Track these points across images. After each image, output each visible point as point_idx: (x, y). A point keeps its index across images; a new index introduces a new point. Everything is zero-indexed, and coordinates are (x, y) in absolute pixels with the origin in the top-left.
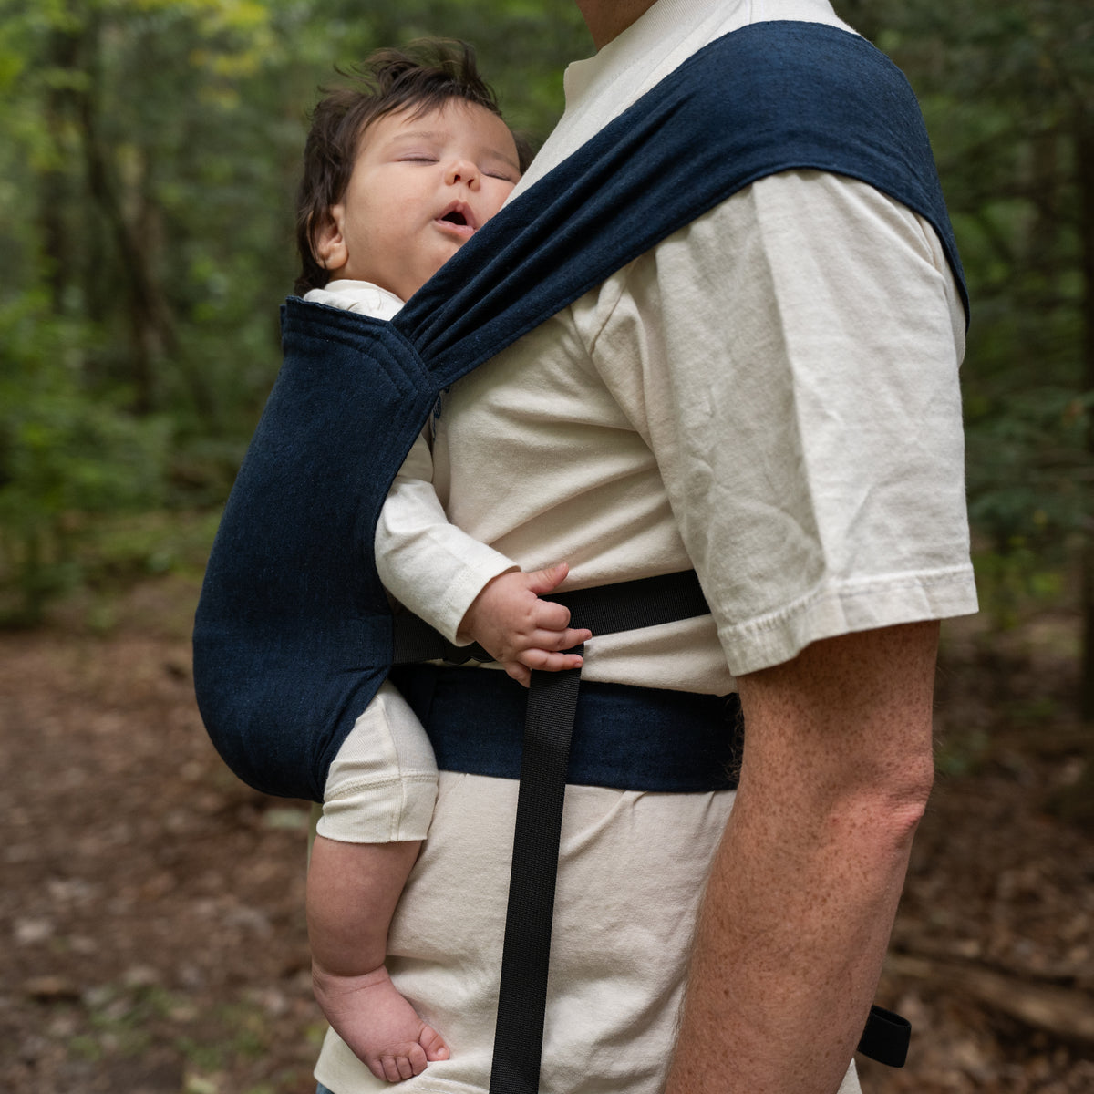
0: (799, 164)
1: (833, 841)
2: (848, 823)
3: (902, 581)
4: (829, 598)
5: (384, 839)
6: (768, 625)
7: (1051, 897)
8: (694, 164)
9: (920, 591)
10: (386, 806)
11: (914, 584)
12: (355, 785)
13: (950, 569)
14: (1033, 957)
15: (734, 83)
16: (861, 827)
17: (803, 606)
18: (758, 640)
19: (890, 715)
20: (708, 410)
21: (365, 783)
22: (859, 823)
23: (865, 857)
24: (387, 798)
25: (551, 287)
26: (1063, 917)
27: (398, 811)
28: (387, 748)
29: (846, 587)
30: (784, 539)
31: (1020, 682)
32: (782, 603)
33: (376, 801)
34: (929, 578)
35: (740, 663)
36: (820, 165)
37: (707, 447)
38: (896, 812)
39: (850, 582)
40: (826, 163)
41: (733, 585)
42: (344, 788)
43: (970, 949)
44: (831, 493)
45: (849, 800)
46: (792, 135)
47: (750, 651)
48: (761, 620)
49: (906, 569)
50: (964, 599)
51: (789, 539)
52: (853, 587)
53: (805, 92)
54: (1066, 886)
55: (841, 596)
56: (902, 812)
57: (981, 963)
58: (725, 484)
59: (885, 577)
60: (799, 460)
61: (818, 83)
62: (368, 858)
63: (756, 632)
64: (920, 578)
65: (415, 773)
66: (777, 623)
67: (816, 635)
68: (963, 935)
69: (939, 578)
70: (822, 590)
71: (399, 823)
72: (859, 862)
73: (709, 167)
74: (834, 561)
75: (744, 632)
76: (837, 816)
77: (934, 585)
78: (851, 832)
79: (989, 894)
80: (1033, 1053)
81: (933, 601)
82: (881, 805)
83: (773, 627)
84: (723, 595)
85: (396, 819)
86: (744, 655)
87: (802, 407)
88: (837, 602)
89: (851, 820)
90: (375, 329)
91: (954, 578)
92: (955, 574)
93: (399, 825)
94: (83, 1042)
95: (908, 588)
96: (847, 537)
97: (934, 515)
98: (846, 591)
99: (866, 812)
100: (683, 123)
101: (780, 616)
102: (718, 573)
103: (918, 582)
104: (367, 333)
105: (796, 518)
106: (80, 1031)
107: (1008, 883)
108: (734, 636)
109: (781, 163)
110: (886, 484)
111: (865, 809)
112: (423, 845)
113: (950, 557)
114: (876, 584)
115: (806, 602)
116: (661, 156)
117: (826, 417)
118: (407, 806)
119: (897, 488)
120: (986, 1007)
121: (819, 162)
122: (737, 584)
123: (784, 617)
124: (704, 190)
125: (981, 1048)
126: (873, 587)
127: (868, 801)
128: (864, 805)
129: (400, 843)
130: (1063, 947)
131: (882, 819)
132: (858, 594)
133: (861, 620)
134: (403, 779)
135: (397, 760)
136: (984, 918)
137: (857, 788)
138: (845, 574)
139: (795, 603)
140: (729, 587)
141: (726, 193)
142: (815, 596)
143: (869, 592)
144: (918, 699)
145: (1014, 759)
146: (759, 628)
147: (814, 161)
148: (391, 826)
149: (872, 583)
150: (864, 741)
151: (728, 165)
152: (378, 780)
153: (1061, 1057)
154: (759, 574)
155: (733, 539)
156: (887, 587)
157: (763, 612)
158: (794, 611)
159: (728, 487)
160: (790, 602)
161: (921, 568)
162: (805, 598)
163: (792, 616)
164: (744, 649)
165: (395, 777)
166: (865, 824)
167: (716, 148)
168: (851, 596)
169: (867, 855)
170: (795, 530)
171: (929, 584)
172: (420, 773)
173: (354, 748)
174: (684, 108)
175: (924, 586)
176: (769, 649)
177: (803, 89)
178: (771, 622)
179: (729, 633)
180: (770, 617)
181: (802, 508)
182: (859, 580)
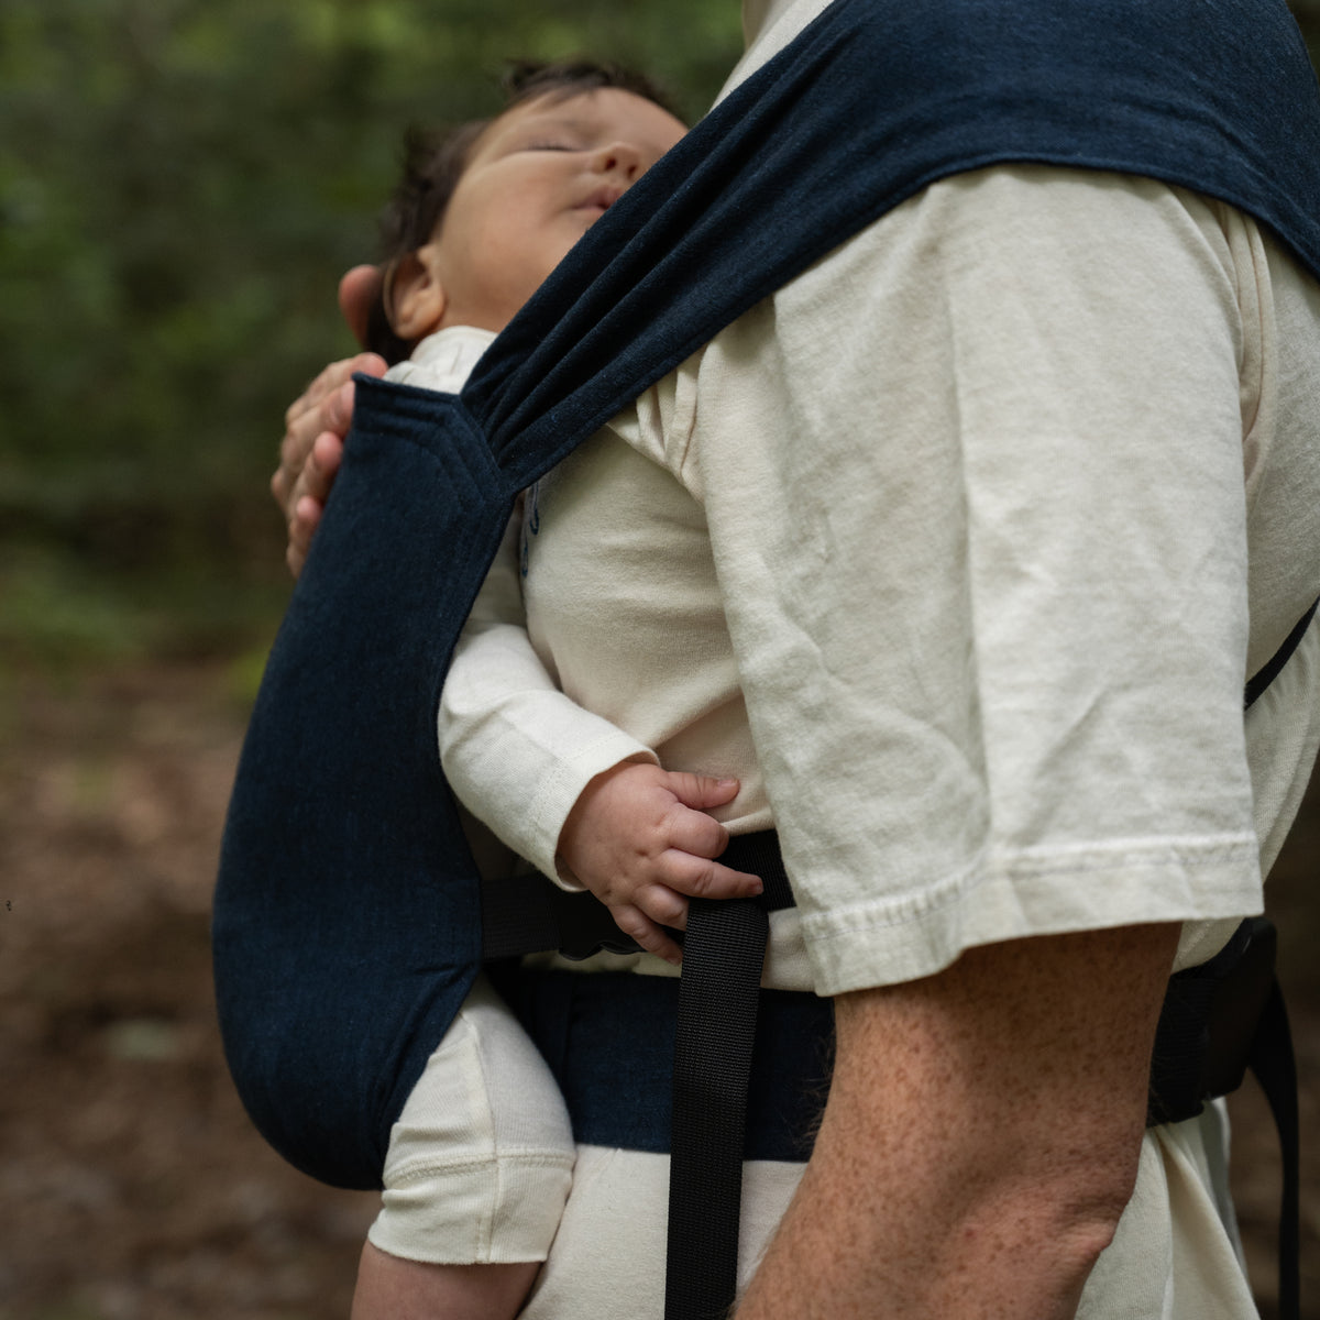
0: (1017, 155)
1: (962, 1268)
2: (992, 1241)
3: (1148, 851)
4: (991, 877)
5: (466, 1258)
6: (888, 915)
8: (852, 147)
9: (1176, 871)
10: (469, 1205)
11: (1168, 860)
12: (423, 1166)
13: (1227, 838)
15: (918, 12)
16: (1011, 1250)
17: (955, 889)
18: (863, 940)
19: (1085, 1068)
20: (823, 550)
21: (438, 1164)
22: (1008, 1243)
23: (1012, 1302)
24: (471, 1191)
25: (647, 340)
27: (488, 1214)
28: (476, 1107)
29: (1027, 859)
30: (932, 777)
32: (919, 882)
33: (456, 1195)
34: (1193, 851)
35: (828, 975)
36: (1051, 157)
37: (814, 611)
38: (1070, 1232)
39: (1034, 851)
40: (1064, 152)
41: (835, 844)
42: (407, 1170)
44: (1012, 703)
45: (997, 1203)
46: (1006, 104)
47: (847, 956)
48: (875, 906)
49: (1156, 832)
50: (1245, 890)
51: (943, 777)
52: (1042, 860)
53: (1033, 33)
55: (1013, 875)
56: (1080, 1234)
58: (844, 675)
59: (1116, 844)
60: (969, 645)
61: (1058, 15)
62: (439, 1288)
63: (863, 925)
64: (1176, 849)
65: (522, 1151)
66: (908, 915)
67: (971, 940)
69: (1210, 851)
70: (982, 864)
71: (491, 1232)
72: (1001, 1309)
73: (874, 151)
74: (1006, 818)
75: (842, 925)
76: (975, 1226)
77: (1200, 863)
78: (993, 1258)
81: (1197, 890)
82: (1049, 1219)
83: (897, 920)
84: (814, 859)
85: (484, 1227)
86: (836, 961)
87: (977, 560)
88: (1003, 885)
89: (997, 1237)
90: (439, 408)
91: (1234, 854)
92: (1234, 846)
93: (491, 1237)
95: (1157, 863)
96: (1040, 775)
97: (1203, 745)
98: (1025, 867)
99: (1022, 1227)
100: (844, 78)
101: (914, 903)
102: (811, 820)
103: (1175, 856)
104: (429, 417)
105: (957, 744)
108: (823, 928)
109: (988, 151)
110: (1126, 687)
111: (1021, 1221)
112: (539, 1270)
113: (1227, 818)
114: (1098, 854)
115: (960, 882)
116: (809, 132)
117: (1018, 576)
118: (504, 1207)
119: (1140, 697)
121: (1052, 150)
122: (843, 842)
123: (922, 905)
124: (862, 189)
126: (1089, 861)
127: (1027, 1208)
128: (1021, 1214)
129: (492, 1267)
131: (1048, 1242)
132: (1052, 871)
133: (1057, 915)
134: (500, 1161)
135: (495, 1128)
137: (1014, 1185)
138: (1028, 837)
139: (943, 884)
140: (828, 847)
141: (898, 196)
142: (973, 874)
143: (1080, 868)
144: (1133, 1048)
146: (870, 919)
147: (1042, 150)
148: (477, 1238)
149: (1085, 854)
150: (1039, 1107)
151: (903, 150)
152: (457, 1161)
154: (882, 830)
155: (845, 767)
156: (1118, 860)
157: (881, 894)
158: (940, 897)
159: (848, 681)
160: (934, 881)
161: (1181, 832)
162: (957, 876)
163: (936, 905)
164: (838, 953)
165: (487, 1157)
166: (1019, 1246)
167: (886, 121)
168: (1035, 874)
169: (1015, 1298)
170: (956, 763)
171: (1192, 859)
172: (531, 1151)
173: (425, 1106)
174: (846, 52)
175: (1185, 863)
176: (884, 957)
177: (1031, 28)
178: (893, 912)
179: (815, 924)
180: (892, 902)
181: (970, 725)
182: (1058, 849)
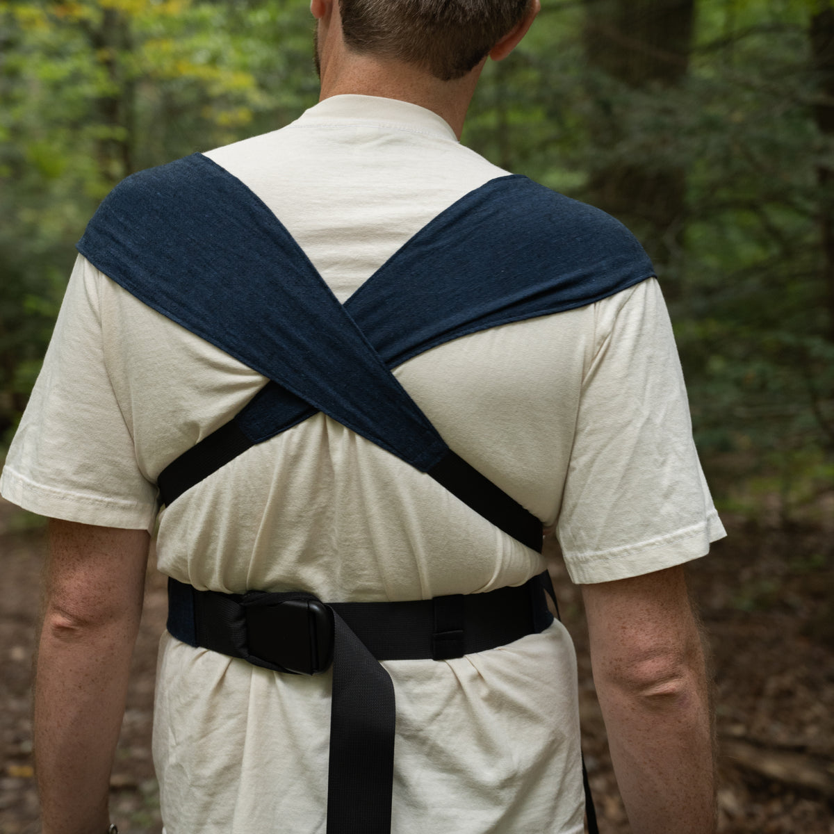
7: (802, 694)
14: (781, 734)
26: (806, 706)
31: (811, 541)
43: (738, 730)
54: (812, 685)
57: (743, 739)
68: (735, 721)
79: (759, 693)
80: (771, 797)
94: (141, 816)
106: (138, 809)
107: (772, 685)
120: (741, 768)
125: (737, 795)
130: (801, 725)
136: (753, 710)
145: (793, 598)
153: (790, 798)
